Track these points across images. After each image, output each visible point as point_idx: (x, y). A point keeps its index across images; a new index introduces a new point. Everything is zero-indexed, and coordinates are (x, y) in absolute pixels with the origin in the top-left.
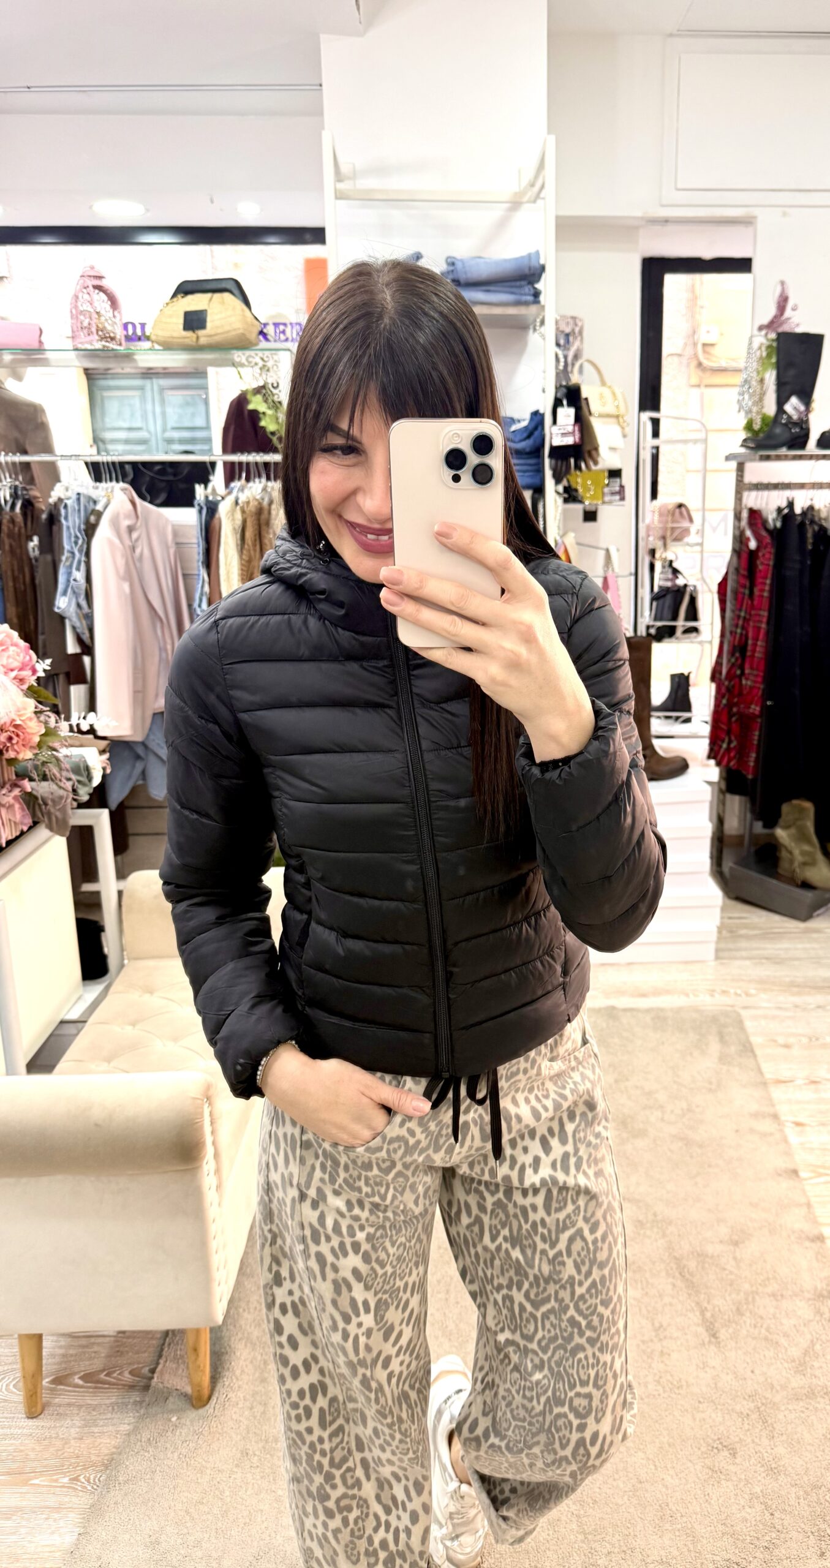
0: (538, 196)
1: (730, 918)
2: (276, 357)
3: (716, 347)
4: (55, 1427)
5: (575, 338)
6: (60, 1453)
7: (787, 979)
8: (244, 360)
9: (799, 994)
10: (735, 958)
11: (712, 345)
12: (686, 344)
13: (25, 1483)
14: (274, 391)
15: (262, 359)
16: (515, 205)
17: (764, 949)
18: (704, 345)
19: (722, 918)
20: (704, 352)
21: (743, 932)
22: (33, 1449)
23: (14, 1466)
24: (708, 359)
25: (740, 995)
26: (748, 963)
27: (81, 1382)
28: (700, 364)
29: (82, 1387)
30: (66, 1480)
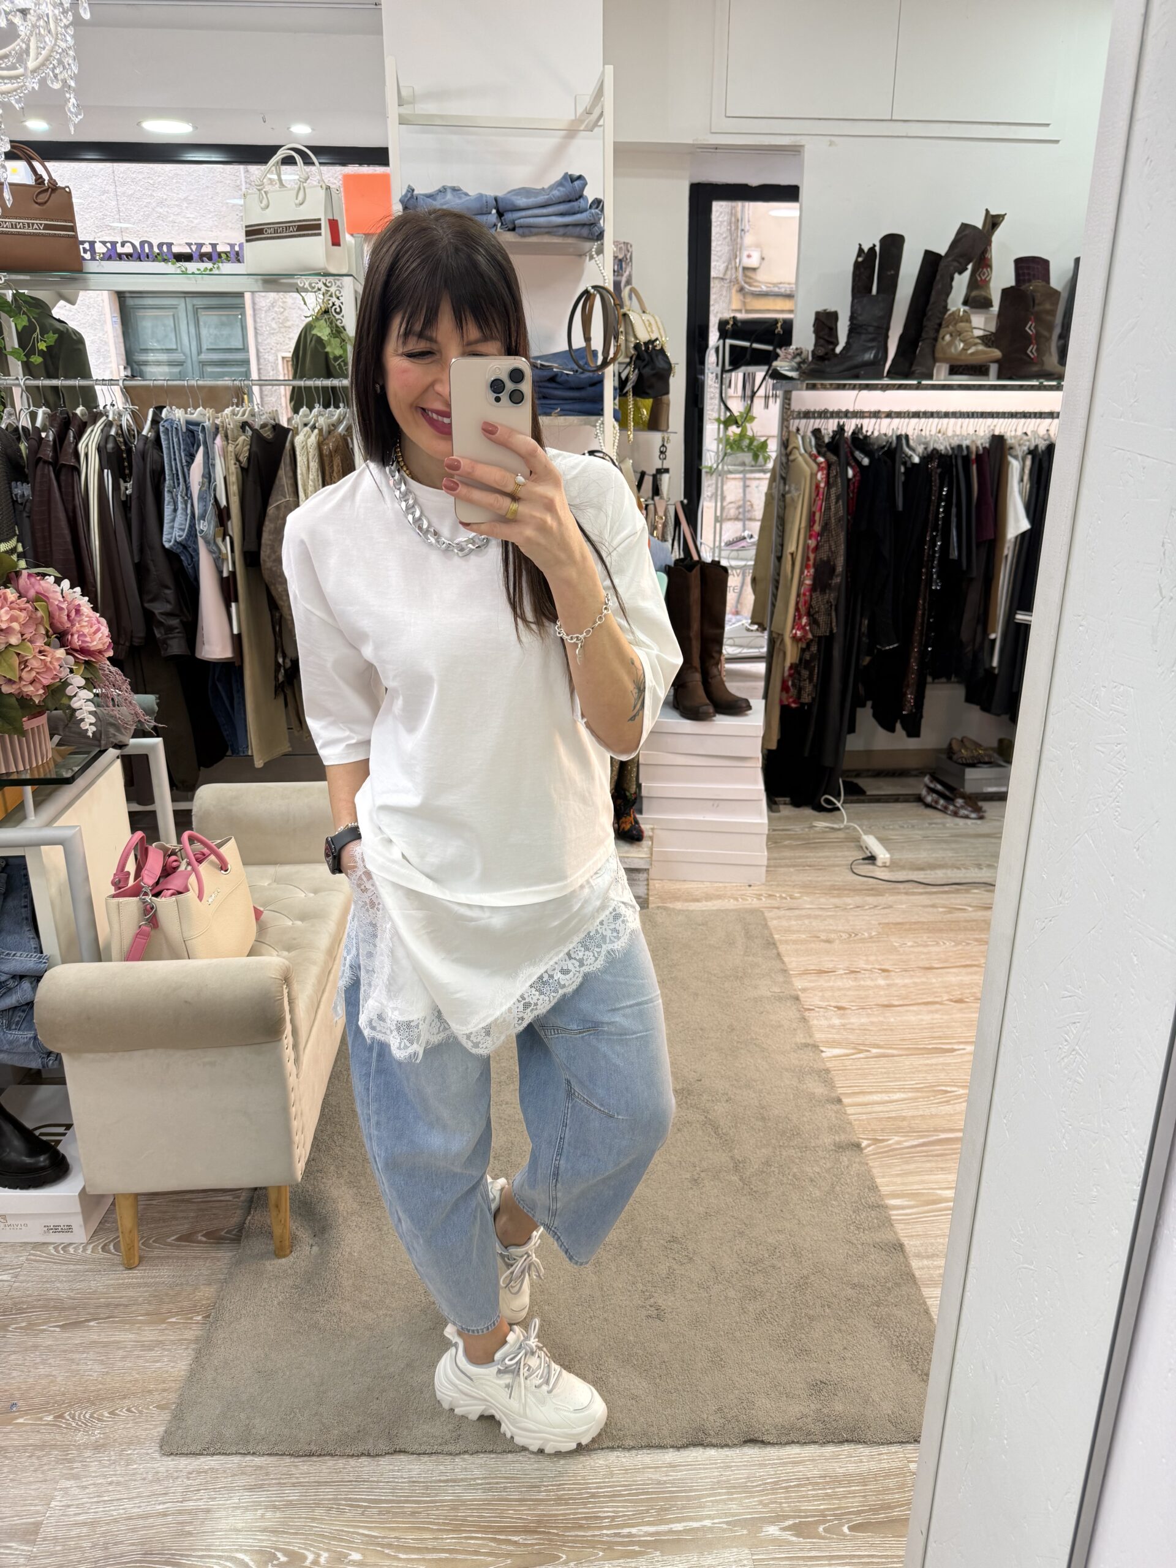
0: (596, 123)
1: (774, 830)
2: (338, 283)
3: (758, 271)
4: (184, 1276)
5: (627, 264)
6: (191, 1296)
7: (829, 883)
8: (307, 286)
9: (839, 896)
10: (781, 866)
11: (754, 269)
12: (727, 268)
13: (163, 1321)
14: (338, 317)
15: (325, 284)
16: (572, 132)
17: (807, 857)
18: (745, 269)
19: (769, 830)
20: (745, 276)
21: (787, 842)
22: (167, 1294)
23: (151, 1308)
24: (750, 286)
25: (786, 899)
26: (792, 870)
27: (204, 1239)
28: (741, 289)
29: (205, 1243)
30: (199, 1318)
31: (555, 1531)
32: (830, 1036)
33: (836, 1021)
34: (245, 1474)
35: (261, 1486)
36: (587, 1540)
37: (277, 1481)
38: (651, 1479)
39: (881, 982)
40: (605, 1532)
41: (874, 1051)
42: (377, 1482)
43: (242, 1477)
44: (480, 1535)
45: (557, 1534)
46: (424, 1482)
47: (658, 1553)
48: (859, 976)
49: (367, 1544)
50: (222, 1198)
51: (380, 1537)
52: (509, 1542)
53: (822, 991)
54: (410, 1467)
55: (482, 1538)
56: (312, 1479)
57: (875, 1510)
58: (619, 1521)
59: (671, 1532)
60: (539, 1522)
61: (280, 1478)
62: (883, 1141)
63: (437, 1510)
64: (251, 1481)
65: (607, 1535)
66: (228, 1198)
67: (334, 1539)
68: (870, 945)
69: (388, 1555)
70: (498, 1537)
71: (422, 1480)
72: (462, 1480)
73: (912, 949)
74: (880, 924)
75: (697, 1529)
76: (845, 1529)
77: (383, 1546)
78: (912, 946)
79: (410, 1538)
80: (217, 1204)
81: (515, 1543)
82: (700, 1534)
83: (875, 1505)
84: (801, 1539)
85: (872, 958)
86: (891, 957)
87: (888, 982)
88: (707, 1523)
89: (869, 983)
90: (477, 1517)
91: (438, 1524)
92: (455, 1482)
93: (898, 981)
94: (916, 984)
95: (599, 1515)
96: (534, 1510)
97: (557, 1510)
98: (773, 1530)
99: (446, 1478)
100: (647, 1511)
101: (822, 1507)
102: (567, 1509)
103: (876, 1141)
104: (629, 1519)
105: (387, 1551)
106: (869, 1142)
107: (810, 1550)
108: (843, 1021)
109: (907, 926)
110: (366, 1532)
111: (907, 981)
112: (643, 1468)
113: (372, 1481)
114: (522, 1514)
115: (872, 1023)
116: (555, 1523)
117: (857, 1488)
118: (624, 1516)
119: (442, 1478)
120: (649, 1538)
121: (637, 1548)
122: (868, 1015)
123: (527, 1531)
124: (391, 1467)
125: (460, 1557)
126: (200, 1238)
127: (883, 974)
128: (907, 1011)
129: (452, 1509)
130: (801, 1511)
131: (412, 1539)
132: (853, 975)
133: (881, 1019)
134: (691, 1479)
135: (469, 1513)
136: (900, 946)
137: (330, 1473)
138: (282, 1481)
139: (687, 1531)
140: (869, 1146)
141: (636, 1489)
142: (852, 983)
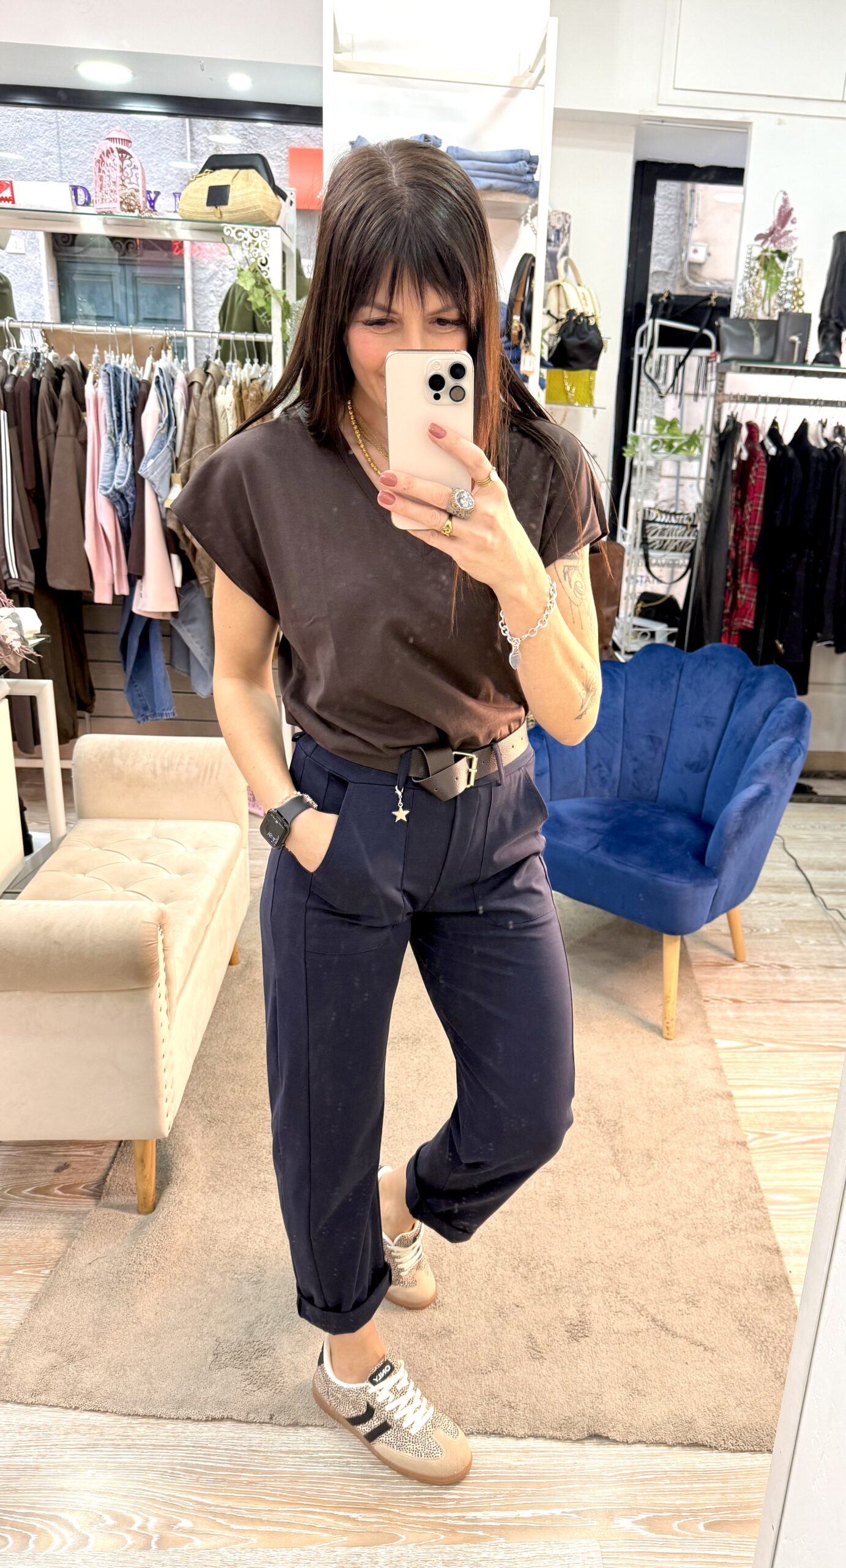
0: (536, 84)
2: (265, 234)
5: (564, 236)
8: (236, 235)
13: (10, 1273)
14: (263, 269)
15: (254, 235)
16: (514, 91)
22: (16, 1246)
24: (693, 279)
27: (60, 1193)
28: (685, 284)
29: (61, 1196)
30: (48, 1271)
31: (397, 1511)
32: (723, 1028)
33: (731, 1014)
34: (79, 1433)
35: (95, 1446)
36: (429, 1522)
37: (111, 1442)
38: (502, 1463)
39: (780, 978)
40: (449, 1514)
41: (768, 1045)
42: (216, 1449)
43: (75, 1436)
44: (318, 1510)
45: (398, 1514)
46: (264, 1452)
47: (502, 1540)
48: (757, 970)
49: (199, 1511)
50: (83, 1153)
51: (213, 1505)
52: (347, 1518)
53: (719, 983)
54: (251, 1435)
55: (319, 1514)
56: (148, 1442)
57: (732, 1509)
58: (464, 1504)
59: (518, 1518)
60: (380, 1500)
61: (115, 1439)
62: (769, 1135)
63: (275, 1481)
64: (85, 1440)
65: (451, 1518)
66: (89, 1153)
67: (165, 1503)
68: (770, 941)
69: (220, 1524)
70: (335, 1513)
71: (263, 1449)
72: (304, 1452)
73: (814, 948)
74: (783, 921)
75: (545, 1518)
76: (701, 1527)
77: (215, 1514)
78: (815, 945)
79: (244, 1507)
80: (77, 1159)
81: (354, 1520)
82: (547, 1523)
83: (734, 1503)
84: (654, 1535)
85: (773, 954)
86: (793, 954)
87: (787, 978)
88: (557, 1512)
89: (768, 978)
90: (318, 1491)
91: (275, 1496)
92: (296, 1453)
93: (799, 978)
94: (815, 981)
95: (444, 1496)
96: (376, 1487)
97: (400, 1489)
98: (625, 1523)
99: (287, 1449)
100: (495, 1496)
101: (678, 1502)
102: (411, 1489)
103: (764, 1135)
104: (475, 1503)
105: (219, 1520)
106: (756, 1136)
107: (663, 1546)
108: (738, 1014)
109: (811, 925)
110: (199, 1499)
111: (807, 978)
112: (495, 1452)
113: (212, 1448)
114: (364, 1491)
115: (768, 1017)
116: (398, 1502)
117: (716, 1485)
118: (470, 1499)
119: (284, 1449)
120: (494, 1524)
121: (481, 1533)
122: (765, 1010)
123: (367, 1509)
124: (232, 1435)
125: (294, 1530)
126: (56, 1191)
127: (783, 970)
128: (806, 1008)
129: (291, 1481)
130: (655, 1505)
131: (246, 1510)
132: (752, 970)
133: (777, 1014)
134: (543, 1465)
135: (307, 1486)
136: (802, 944)
137: (168, 1436)
138: (116, 1442)
139: (534, 1518)
140: (755, 1139)
141: (485, 1473)
142: (750, 977)
